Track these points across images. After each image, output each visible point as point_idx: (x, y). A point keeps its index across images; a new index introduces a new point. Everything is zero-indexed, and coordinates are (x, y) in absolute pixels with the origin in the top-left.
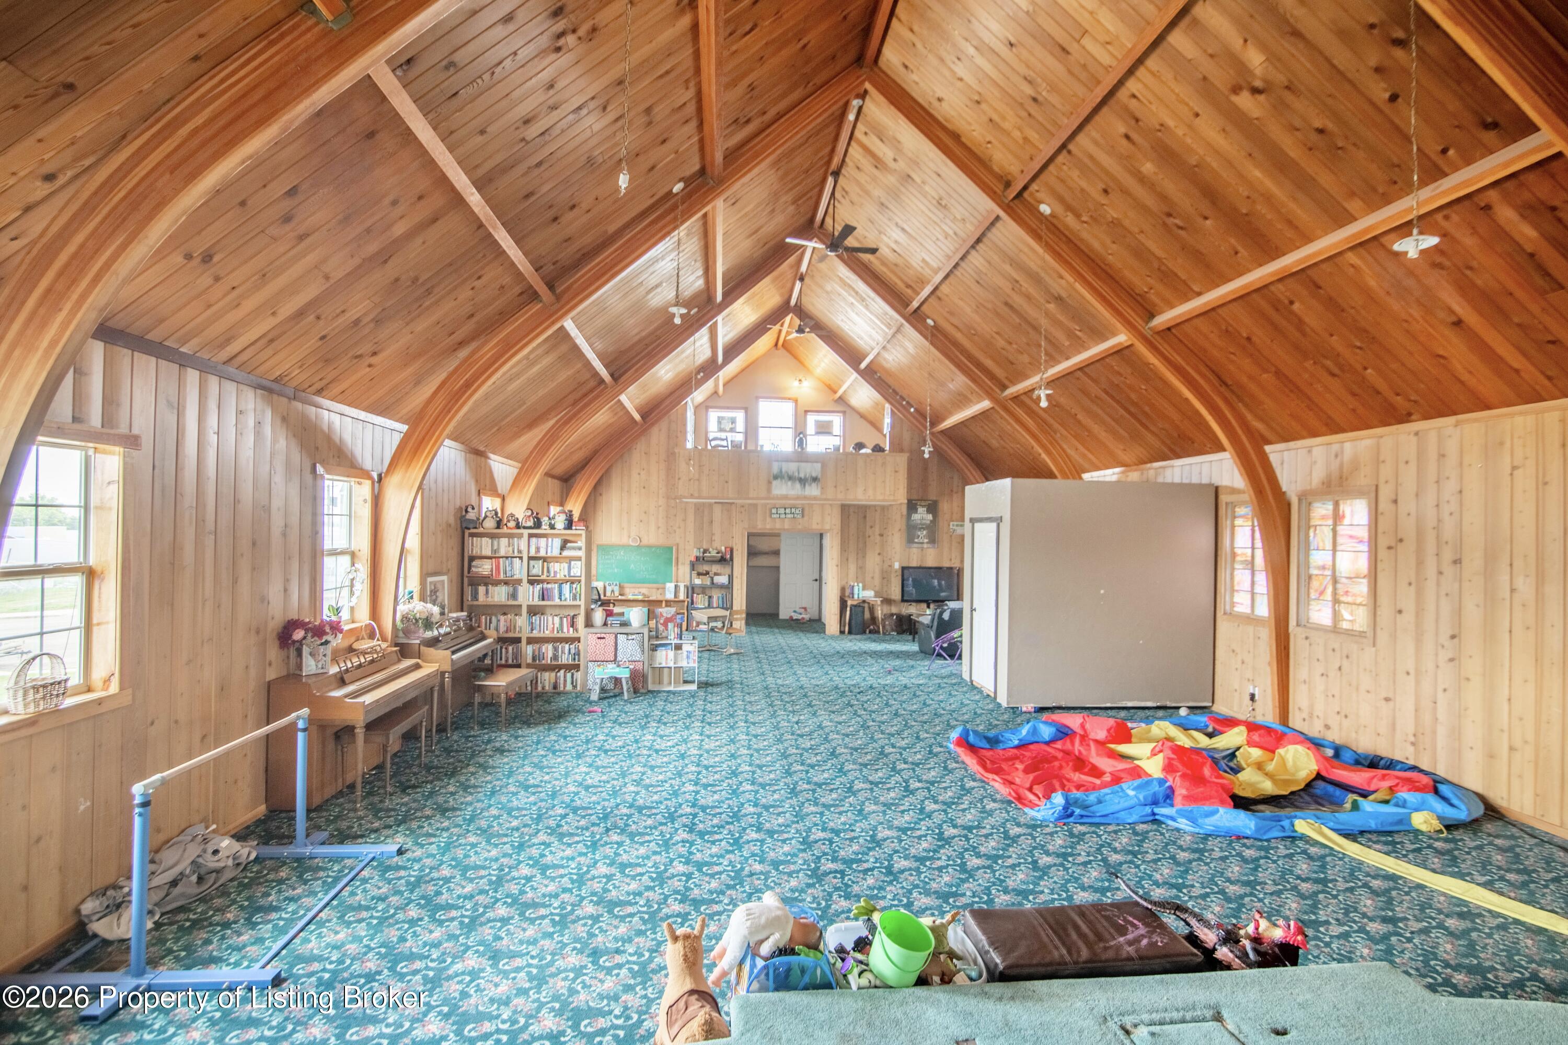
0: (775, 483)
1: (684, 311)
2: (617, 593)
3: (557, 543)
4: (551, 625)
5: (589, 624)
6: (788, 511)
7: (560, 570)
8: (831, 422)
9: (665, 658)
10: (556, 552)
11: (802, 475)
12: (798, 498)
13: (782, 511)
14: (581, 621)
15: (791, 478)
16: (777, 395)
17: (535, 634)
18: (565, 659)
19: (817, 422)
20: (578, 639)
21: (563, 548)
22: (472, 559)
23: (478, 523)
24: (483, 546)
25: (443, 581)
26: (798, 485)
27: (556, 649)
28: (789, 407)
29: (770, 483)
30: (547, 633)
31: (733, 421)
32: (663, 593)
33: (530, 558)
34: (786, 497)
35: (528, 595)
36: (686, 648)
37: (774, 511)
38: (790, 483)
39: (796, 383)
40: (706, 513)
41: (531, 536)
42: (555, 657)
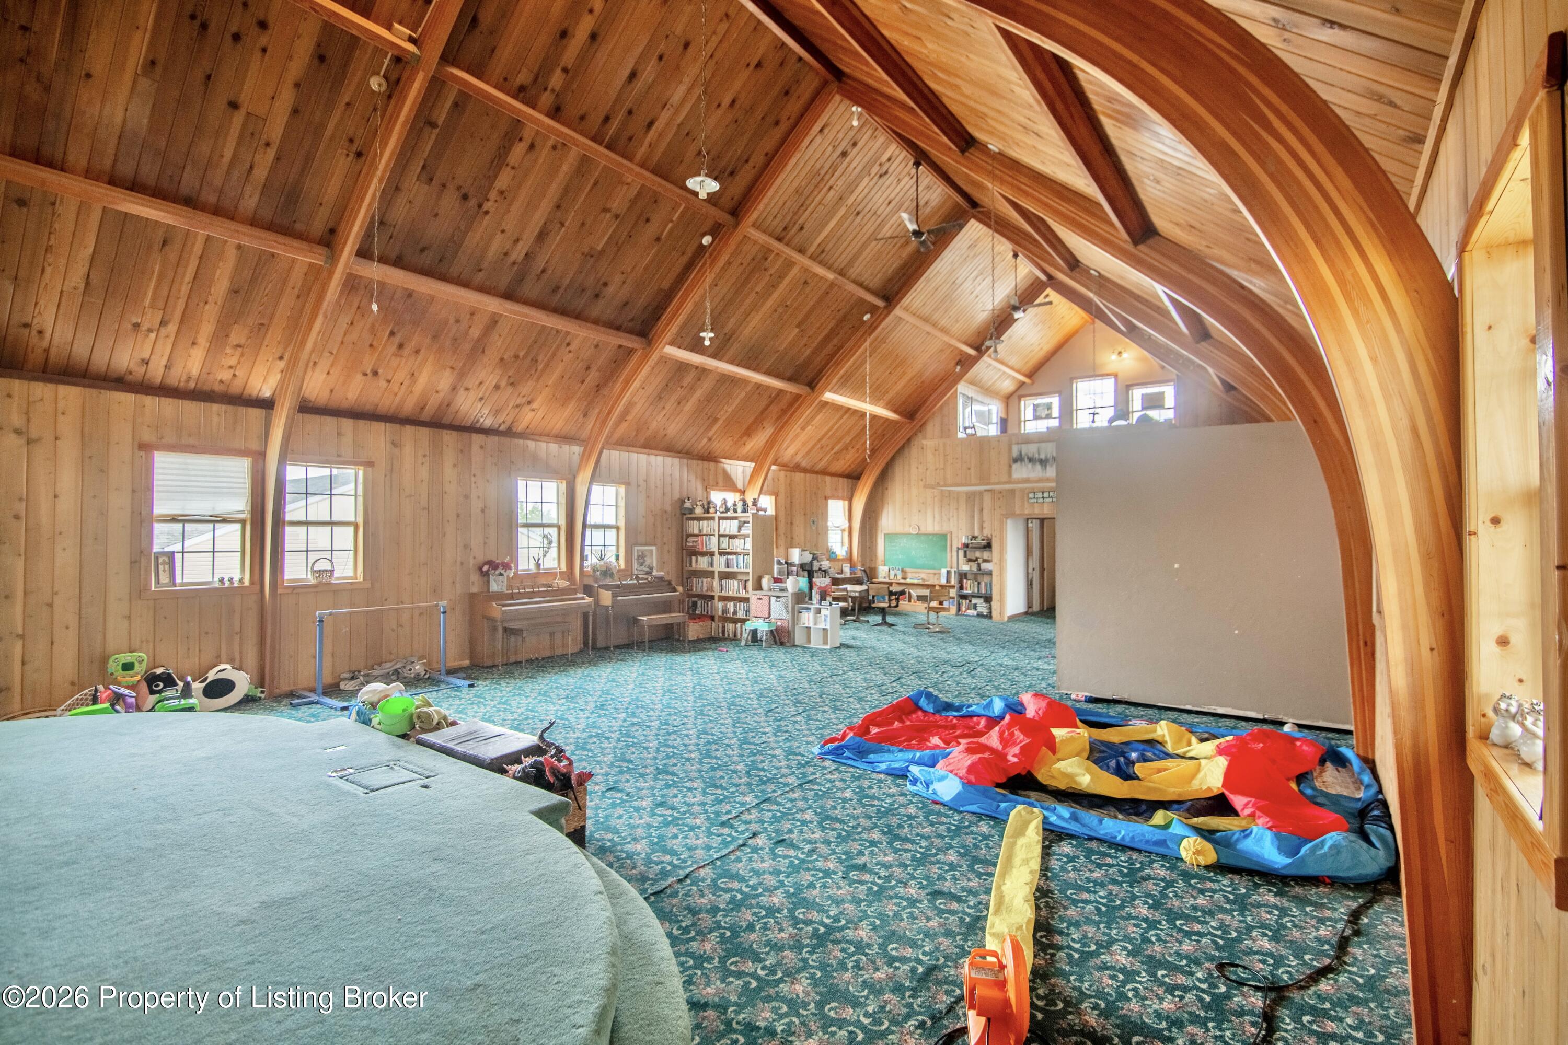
0: (1014, 466)
1: (712, 335)
2: (899, 577)
3: (735, 523)
4: (732, 588)
5: (758, 587)
6: (1046, 495)
7: (737, 545)
8: (1163, 393)
9: (807, 618)
10: (734, 531)
11: (1043, 456)
12: (1040, 480)
13: (1040, 495)
14: (750, 585)
15: (1031, 460)
16: (1095, 374)
17: (723, 594)
18: (741, 615)
19: (1144, 396)
20: (746, 600)
21: (740, 528)
22: (689, 536)
23: (691, 511)
24: (694, 527)
25: (651, 551)
26: (1038, 467)
27: (735, 606)
28: (1109, 383)
29: (1010, 466)
30: (731, 594)
31: (1049, 407)
32: (939, 579)
33: (720, 536)
34: (1027, 481)
35: (720, 564)
36: (824, 612)
37: (1031, 495)
38: (1030, 465)
39: (1114, 357)
40: (977, 502)
41: (720, 518)
42: (735, 613)
